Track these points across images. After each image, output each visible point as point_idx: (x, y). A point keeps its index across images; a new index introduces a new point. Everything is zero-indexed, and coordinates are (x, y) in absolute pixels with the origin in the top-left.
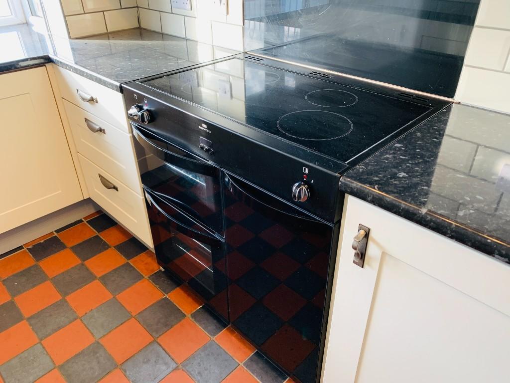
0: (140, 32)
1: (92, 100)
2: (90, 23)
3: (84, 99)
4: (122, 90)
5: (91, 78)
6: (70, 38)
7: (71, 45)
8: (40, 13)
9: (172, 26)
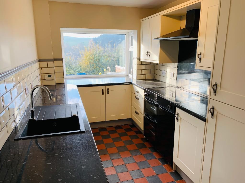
0: (154, 80)
1: (138, 92)
2: (142, 77)
3: (136, 92)
4: (144, 89)
5: (139, 87)
6: (137, 80)
7: (137, 81)
8: (132, 74)
9: (162, 79)
